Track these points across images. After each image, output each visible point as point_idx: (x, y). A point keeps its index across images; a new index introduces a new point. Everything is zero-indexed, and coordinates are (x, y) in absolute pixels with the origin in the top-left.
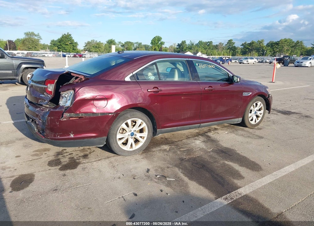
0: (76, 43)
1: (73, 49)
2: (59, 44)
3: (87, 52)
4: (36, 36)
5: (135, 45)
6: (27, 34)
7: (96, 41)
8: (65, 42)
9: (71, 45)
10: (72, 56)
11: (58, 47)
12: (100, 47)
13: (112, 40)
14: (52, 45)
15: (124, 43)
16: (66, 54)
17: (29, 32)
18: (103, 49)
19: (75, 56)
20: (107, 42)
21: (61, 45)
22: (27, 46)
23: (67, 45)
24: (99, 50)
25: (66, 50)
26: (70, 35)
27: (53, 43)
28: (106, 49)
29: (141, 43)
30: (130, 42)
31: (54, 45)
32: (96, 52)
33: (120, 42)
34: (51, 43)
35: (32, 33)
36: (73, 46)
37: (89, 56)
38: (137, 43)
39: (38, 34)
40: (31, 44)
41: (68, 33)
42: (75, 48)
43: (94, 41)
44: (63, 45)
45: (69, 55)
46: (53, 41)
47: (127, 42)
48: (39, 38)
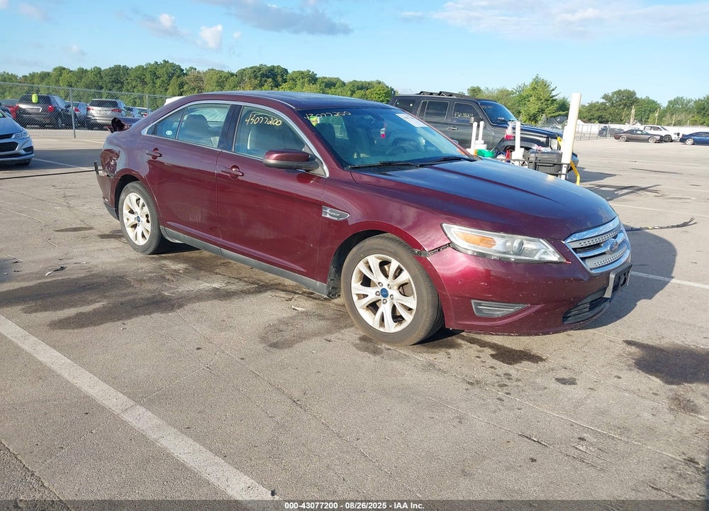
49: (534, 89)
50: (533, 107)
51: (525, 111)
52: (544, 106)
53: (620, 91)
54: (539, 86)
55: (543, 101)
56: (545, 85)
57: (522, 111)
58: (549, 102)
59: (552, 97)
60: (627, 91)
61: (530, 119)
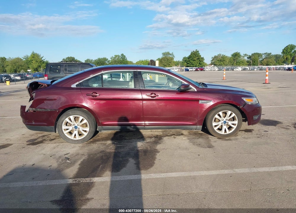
0: (203, 58)
1: (200, 64)
2: (188, 60)
3: (213, 65)
4: (170, 55)
5: (263, 55)
6: (164, 54)
7: (222, 55)
8: (193, 58)
9: (198, 60)
10: (194, 70)
11: (187, 63)
12: (225, 61)
13: (237, 52)
14: (184, 62)
15: (251, 55)
16: (190, 68)
17: (166, 52)
18: (228, 62)
19: (196, 70)
20: (232, 55)
21: (189, 61)
22: (163, 64)
23: (195, 60)
24: (224, 63)
25: (193, 65)
26: (198, 51)
27: (184, 60)
28: (230, 62)
29: (271, 53)
30: (257, 54)
31: (185, 61)
32: (220, 65)
33: (246, 54)
34: (183, 60)
35: (167, 52)
36: (200, 61)
37: (209, 69)
38: (266, 54)
39: (172, 53)
40: (166, 62)
41: (196, 50)
42: (201, 63)
43: (220, 55)
44: (191, 61)
45: (192, 70)
46: (184, 58)
47: (254, 53)
48: (172, 57)
49: (33, 57)
50: (35, 65)
51: (32, 67)
52: (40, 65)
53: (69, 57)
54: (35, 56)
55: (39, 62)
56: (38, 56)
57: (30, 67)
58: (42, 63)
59: (43, 60)
60: (71, 57)
61: (34, 70)
